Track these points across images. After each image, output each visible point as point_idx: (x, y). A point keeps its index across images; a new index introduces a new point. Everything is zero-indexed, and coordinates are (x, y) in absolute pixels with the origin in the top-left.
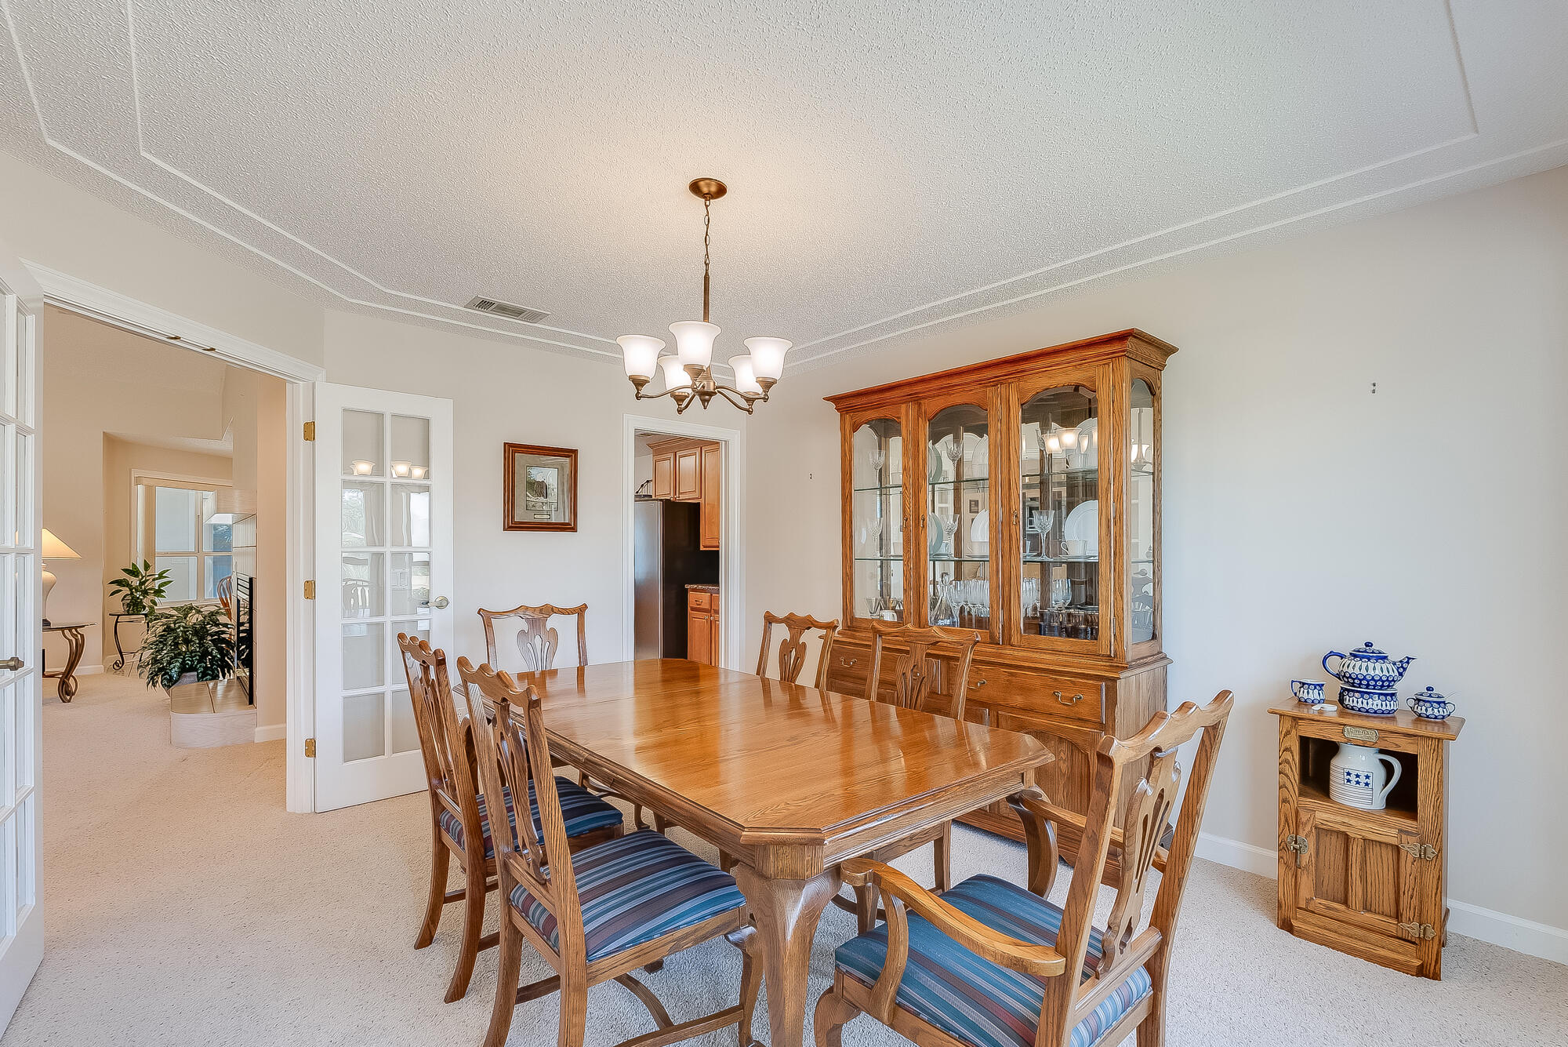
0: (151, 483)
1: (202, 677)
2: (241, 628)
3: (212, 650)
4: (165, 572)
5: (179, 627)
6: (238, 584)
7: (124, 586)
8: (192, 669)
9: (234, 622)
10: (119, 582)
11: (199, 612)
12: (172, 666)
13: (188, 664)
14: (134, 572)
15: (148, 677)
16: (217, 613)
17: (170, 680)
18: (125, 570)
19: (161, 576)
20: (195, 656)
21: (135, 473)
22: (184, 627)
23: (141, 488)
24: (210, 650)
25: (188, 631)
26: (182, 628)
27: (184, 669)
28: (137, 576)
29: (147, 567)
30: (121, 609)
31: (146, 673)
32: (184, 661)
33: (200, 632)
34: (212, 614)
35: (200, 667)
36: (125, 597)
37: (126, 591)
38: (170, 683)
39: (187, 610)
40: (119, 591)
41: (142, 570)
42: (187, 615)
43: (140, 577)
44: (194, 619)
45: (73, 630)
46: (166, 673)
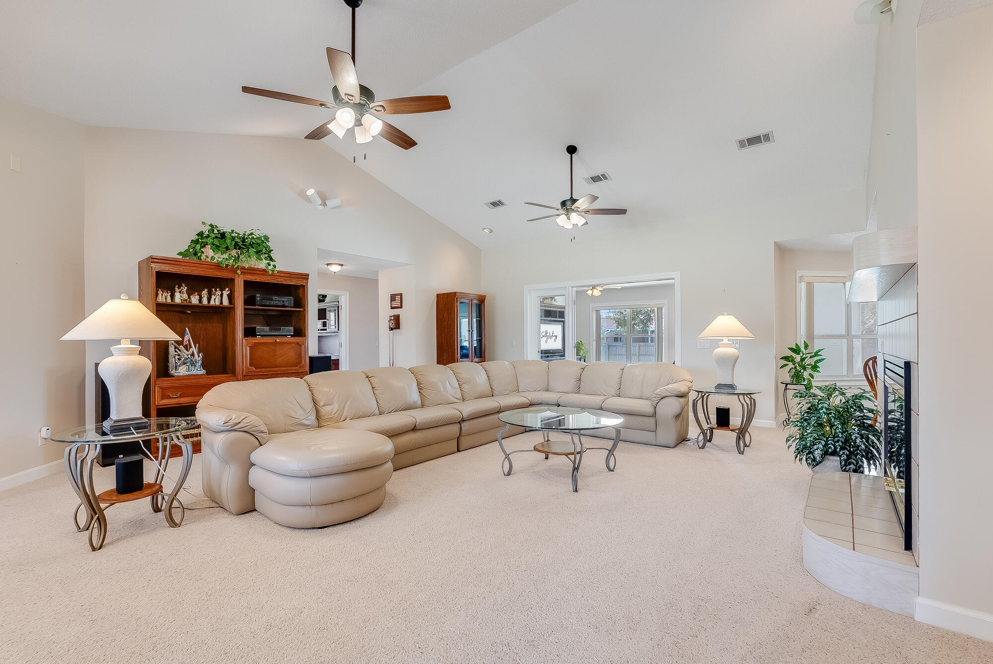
0: (810, 280)
1: (846, 465)
2: (890, 417)
3: (856, 438)
4: (819, 351)
5: (822, 408)
6: (885, 367)
7: (789, 361)
8: (834, 453)
9: (881, 409)
10: (786, 358)
11: (843, 394)
12: (815, 447)
13: (830, 447)
14: (796, 351)
15: (795, 452)
16: (862, 396)
17: (814, 460)
18: (791, 349)
19: (816, 354)
20: (838, 441)
21: (800, 273)
22: (827, 409)
23: (803, 287)
24: (853, 437)
25: (831, 413)
26: (824, 410)
27: (826, 453)
28: (798, 354)
29: (806, 346)
30: (788, 379)
31: (793, 448)
32: (826, 445)
33: (843, 415)
34: (856, 397)
35: (844, 453)
36: (790, 369)
37: (791, 365)
38: (815, 463)
39: (831, 391)
40: (786, 365)
41: (802, 348)
42: (831, 395)
43: (801, 354)
44: (837, 400)
45: (748, 396)
46: (810, 453)
